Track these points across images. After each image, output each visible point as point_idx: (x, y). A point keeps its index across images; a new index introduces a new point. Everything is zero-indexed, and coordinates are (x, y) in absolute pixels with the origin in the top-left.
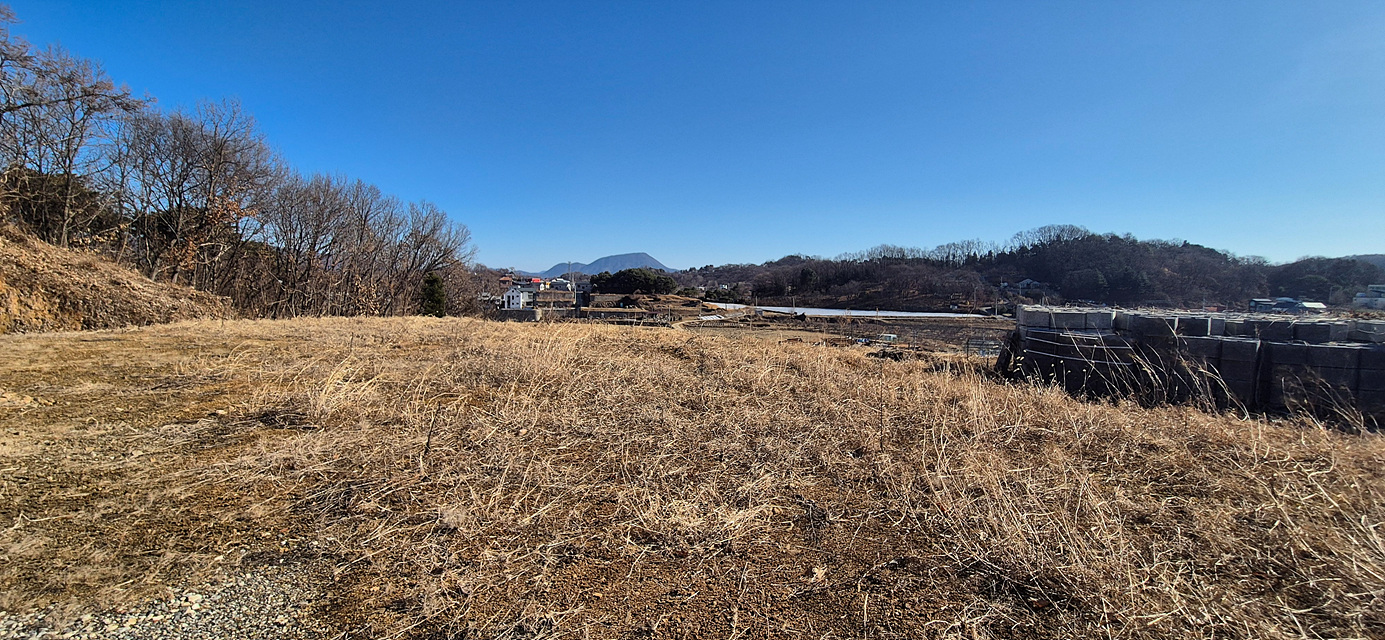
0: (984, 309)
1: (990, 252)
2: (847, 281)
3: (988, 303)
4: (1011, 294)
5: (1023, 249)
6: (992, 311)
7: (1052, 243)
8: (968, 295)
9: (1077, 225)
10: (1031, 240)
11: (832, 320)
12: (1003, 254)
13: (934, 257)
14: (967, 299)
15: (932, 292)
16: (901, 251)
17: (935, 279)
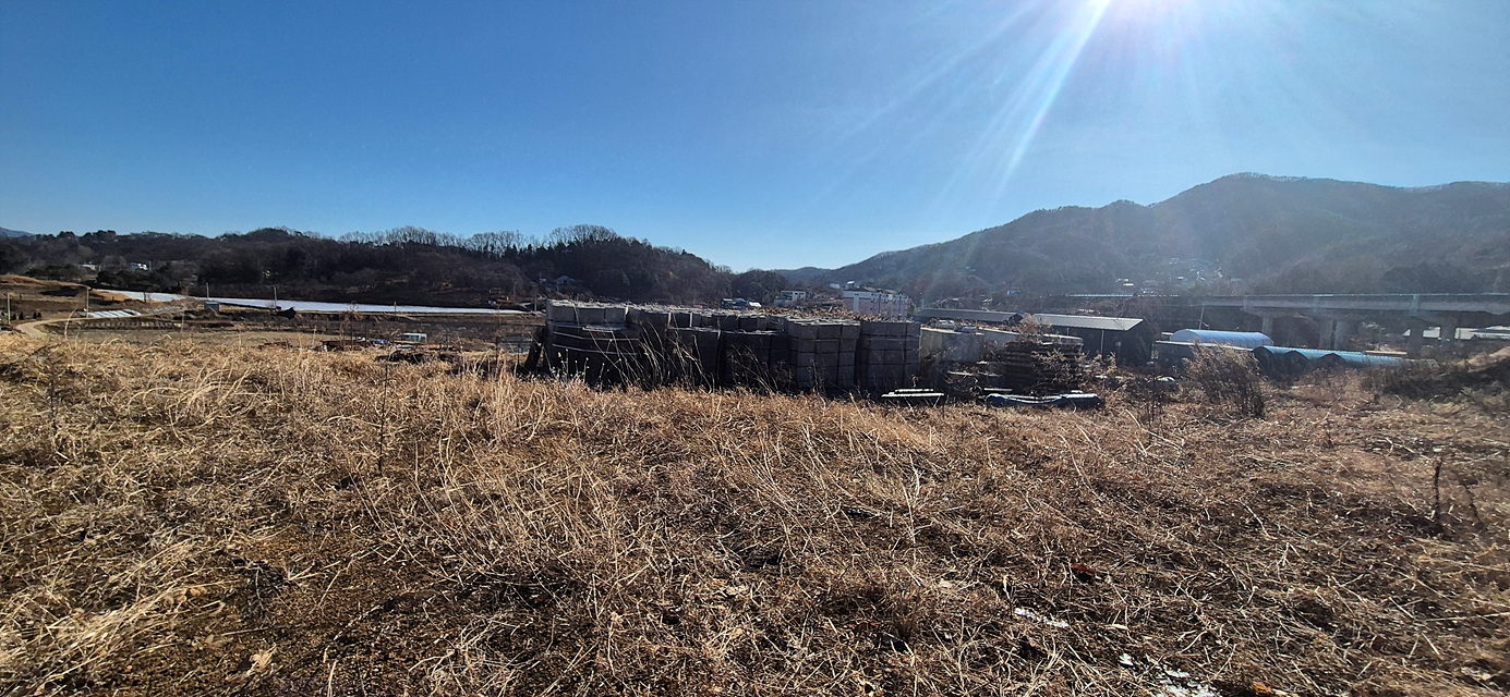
0: (523, 305)
1: (530, 246)
2: (359, 268)
3: (528, 299)
4: (549, 290)
5: (561, 245)
6: (531, 307)
7: (586, 241)
8: (508, 289)
9: (607, 227)
10: (569, 238)
11: (336, 317)
12: (542, 248)
13: (470, 246)
14: (506, 295)
15: (467, 285)
16: (432, 236)
17: (471, 271)
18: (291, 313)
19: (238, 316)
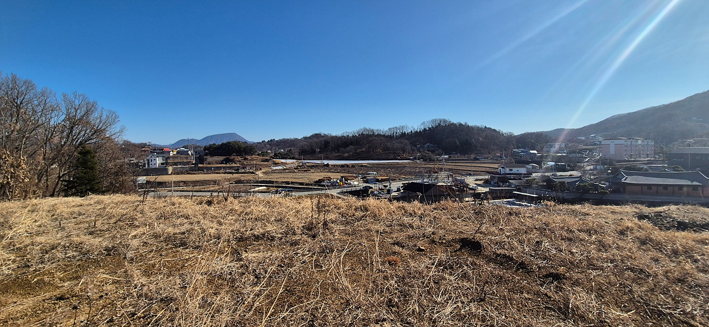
0: (411, 158)
1: (411, 131)
2: (348, 146)
3: (413, 155)
4: (422, 150)
5: (425, 129)
6: (415, 158)
7: (437, 127)
8: (404, 151)
9: (446, 119)
10: (429, 125)
11: (342, 166)
12: (417, 132)
13: (387, 134)
14: (404, 153)
15: (388, 150)
16: (372, 131)
17: (389, 145)
18: (328, 165)
19: (312, 167)
